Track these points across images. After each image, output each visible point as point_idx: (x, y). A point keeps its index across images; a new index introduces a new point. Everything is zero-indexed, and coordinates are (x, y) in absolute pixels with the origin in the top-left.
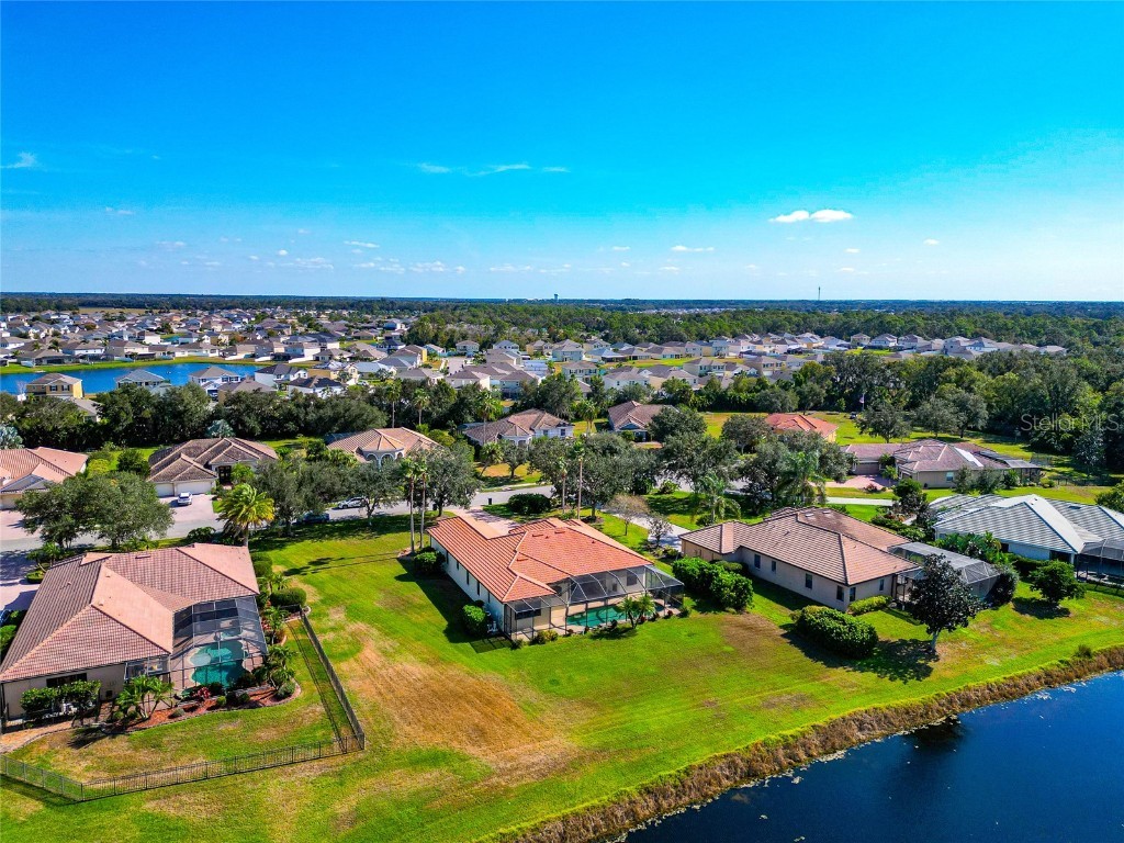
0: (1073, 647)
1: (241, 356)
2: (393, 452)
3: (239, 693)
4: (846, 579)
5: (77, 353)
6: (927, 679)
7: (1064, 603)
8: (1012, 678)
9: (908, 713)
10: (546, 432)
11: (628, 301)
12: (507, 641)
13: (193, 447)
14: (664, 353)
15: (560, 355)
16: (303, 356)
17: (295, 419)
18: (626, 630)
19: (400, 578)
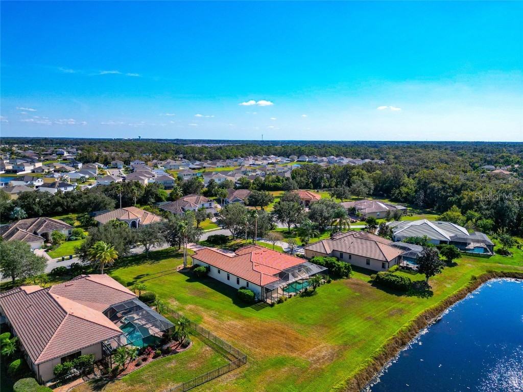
0: (469, 277)
2: (137, 219)
3: (165, 347)
4: (386, 259)
6: (433, 296)
7: (454, 261)
10: (203, 205)
12: (266, 304)
13: (22, 224)
14: (218, 165)
15: (168, 167)
16: (24, 171)
17: (61, 205)
18: (312, 292)
19: (188, 281)
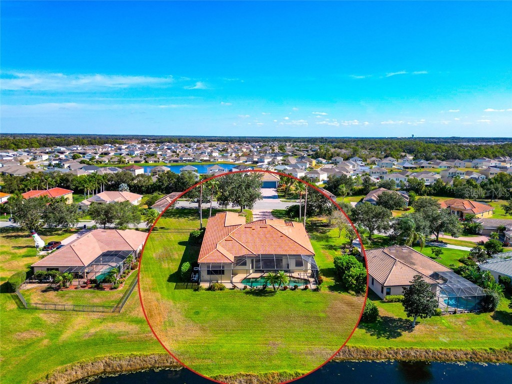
0: (509, 343)
1: (241, 162)
4: (385, 282)
5: (184, 159)
6: (393, 339)
8: (446, 350)
9: (364, 352)
11: (454, 138)
13: (173, 195)
14: (440, 165)
16: (264, 162)
18: (271, 292)
